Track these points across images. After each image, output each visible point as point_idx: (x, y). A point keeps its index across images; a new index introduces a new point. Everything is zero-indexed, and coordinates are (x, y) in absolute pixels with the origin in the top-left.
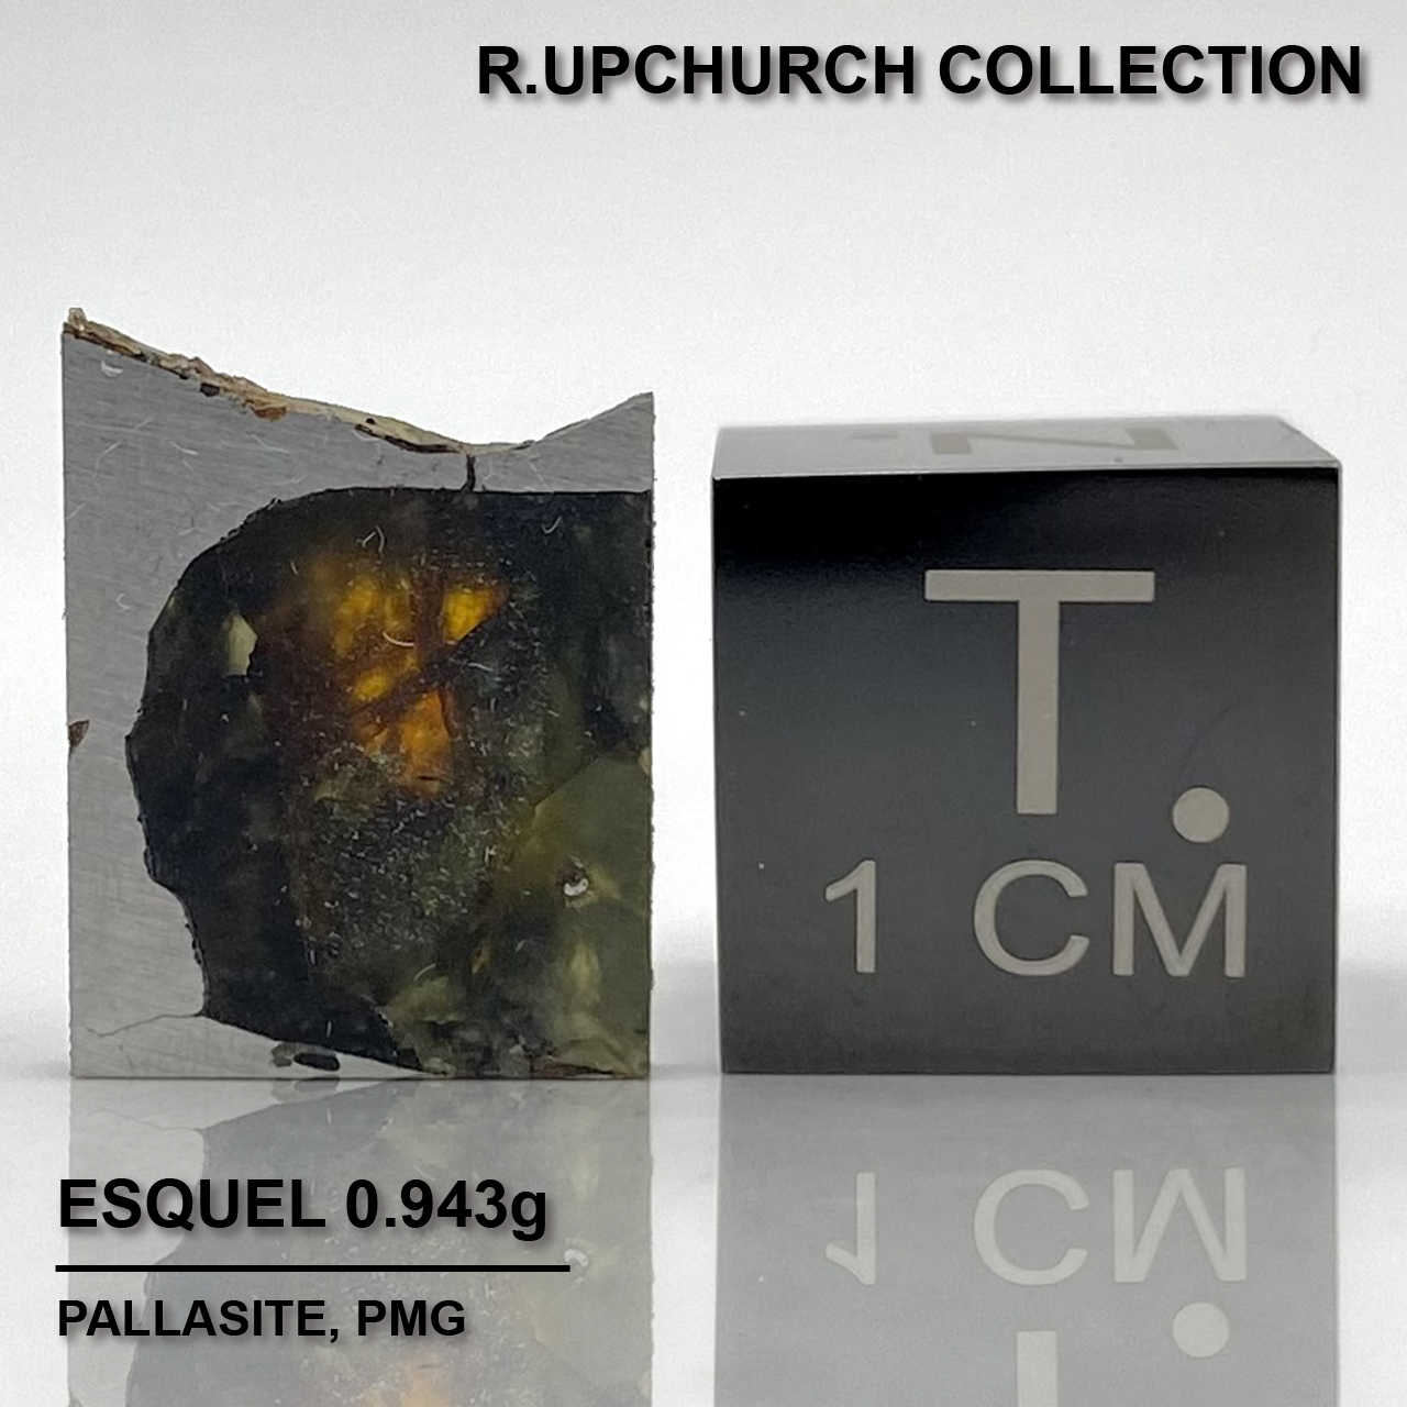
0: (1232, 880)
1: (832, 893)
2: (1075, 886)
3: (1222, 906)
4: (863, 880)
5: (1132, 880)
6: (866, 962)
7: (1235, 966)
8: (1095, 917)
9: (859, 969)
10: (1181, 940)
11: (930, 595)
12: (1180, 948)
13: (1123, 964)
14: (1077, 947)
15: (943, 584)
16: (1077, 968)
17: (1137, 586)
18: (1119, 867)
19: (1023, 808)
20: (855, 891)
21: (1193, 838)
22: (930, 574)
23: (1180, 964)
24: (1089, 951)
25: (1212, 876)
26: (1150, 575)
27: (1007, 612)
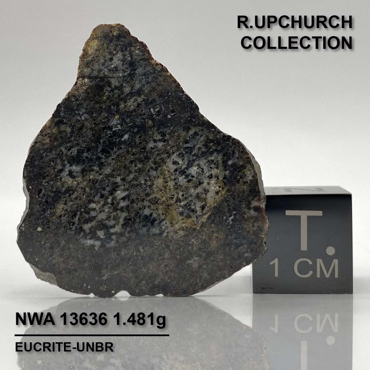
0: (336, 262)
1: (271, 263)
2: (310, 263)
3: (334, 265)
4: (276, 261)
5: (319, 261)
6: (276, 275)
7: (336, 276)
8: (314, 268)
9: (275, 276)
10: (327, 272)
11: (286, 214)
12: (327, 273)
13: (318, 276)
14: (311, 273)
15: (288, 213)
16: (311, 276)
17: (320, 213)
18: (317, 259)
19: (302, 249)
20: (274, 263)
21: (329, 255)
22: (287, 211)
23: (327, 276)
24: (313, 273)
25: (332, 261)
26: (322, 211)
27: (299, 217)
